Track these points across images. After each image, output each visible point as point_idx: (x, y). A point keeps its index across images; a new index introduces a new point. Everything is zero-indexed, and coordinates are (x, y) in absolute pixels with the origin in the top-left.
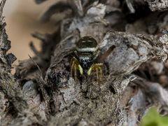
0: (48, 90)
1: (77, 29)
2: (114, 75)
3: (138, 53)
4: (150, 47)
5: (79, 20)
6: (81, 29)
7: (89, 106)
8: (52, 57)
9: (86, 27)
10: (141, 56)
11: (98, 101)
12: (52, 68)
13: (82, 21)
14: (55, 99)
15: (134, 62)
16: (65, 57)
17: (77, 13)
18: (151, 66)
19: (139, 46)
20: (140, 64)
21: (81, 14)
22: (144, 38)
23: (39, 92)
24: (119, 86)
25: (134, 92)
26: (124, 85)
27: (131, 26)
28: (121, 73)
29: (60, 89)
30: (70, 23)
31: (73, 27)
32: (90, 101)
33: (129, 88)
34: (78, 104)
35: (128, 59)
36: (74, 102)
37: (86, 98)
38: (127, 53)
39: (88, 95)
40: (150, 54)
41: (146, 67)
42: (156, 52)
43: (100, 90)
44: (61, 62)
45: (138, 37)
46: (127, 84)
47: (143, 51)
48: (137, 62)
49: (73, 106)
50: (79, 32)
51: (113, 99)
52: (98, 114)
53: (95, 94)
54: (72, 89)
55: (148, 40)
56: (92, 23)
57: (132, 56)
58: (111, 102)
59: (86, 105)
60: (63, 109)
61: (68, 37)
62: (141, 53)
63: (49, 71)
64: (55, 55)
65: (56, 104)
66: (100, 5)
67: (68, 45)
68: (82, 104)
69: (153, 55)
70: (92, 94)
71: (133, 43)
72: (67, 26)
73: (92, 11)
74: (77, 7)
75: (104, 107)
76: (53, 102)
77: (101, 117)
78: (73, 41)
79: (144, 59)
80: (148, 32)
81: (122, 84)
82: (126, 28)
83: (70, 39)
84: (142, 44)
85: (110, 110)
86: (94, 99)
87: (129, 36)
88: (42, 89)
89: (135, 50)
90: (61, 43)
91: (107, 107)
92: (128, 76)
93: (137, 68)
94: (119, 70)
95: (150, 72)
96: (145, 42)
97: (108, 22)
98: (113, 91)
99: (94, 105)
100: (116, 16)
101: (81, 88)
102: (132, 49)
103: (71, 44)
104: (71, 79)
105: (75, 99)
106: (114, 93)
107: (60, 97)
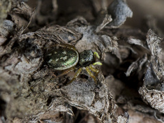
1: (82, 35)
2: (62, 93)
3: (94, 103)
4: (107, 111)
5: (91, 31)
6: (84, 39)
7: (24, 91)
9: (88, 41)
10: (93, 105)
11: (32, 95)
12: (35, 35)
13: (92, 34)
14: (12, 57)
15: (84, 103)
16: (52, 40)
19: (101, 99)
20: (85, 109)
21: (97, 30)
22: (110, 100)
24: (56, 106)
26: (60, 109)
27: (113, 79)
29: (23, 56)
30: (84, 25)
31: (82, 29)
32: (28, 88)
34: (19, 81)
35: (83, 96)
36: (20, 76)
37: (29, 83)
38: (88, 92)
39: (33, 83)
40: (100, 114)
43: (43, 91)
44: (45, 40)
45: (109, 95)
46: (62, 110)
47: (99, 106)
48: (85, 105)
49: (16, 77)
50: (81, 39)
51: (42, 107)
53: (37, 89)
54: (29, 65)
55: (111, 104)
56: (95, 44)
57: (89, 99)
58: (39, 108)
59: (23, 87)
60: (8, 71)
61: (70, 31)
62: (96, 105)
63: (31, 34)
64: (48, 29)
65: (8, 61)
66: (116, 43)
67: (64, 35)
68: (21, 83)
69: (100, 117)
70: (35, 86)
71: (100, 92)
72: (80, 24)
73: (106, 38)
74: (102, 22)
75: (31, 104)
76: (8, 57)
78: (70, 38)
79: (92, 110)
81: (59, 107)
82: (109, 77)
83: (70, 33)
84: (104, 101)
86: (32, 91)
87: (105, 86)
88: (13, 39)
89: (95, 98)
90: (62, 28)
92: (69, 106)
93: (80, 108)
94: (70, 94)
96: (108, 103)
97: (105, 59)
98: (49, 102)
99: (27, 94)
101: (35, 72)
102: (94, 95)
103: (66, 38)
104: (38, 59)
105: (22, 75)
106: (48, 105)
107: (16, 60)
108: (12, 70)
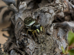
0: (22, 49)
1: (19, 18)
2: (45, 28)
3: (50, 13)
4: (54, 8)
6: (21, 17)
7: (43, 46)
8: (16, 35)
9: (22, 15)
10: (51, 14)
11: (45, 42)
12: (18, 40)
13: (19, 13)
14: (27, 52)
15: (50, 18)
16: (21, 32)
17: (15, 11)
18: (58, 15)
19: (49, 10)
20: (53, 17)
21: (17, 11)
22: (49, 6)
23: (19, 53)
24: (50, 31)
25: (57, 30)
26: (52, 29)
27: (40, 4)
28: (48, 25)
29: (26, 46)
30: (15, 17)
31: (17, 18)
32: (42, 44)
33: (55, 30)
34: (38, 48)
35: (47, 18)
36: (35, 48)
37: (39, 44)
38: (45, 16)
39: (39, 42)
40: (55, 11)
41: (57, 17)
42: (57, 8)
43: (43, 37)
44: (20, 35)
45: (46, 6)
46: (53, 28)
47: (52, 11)
48: (51, 17)
49: (36, 50)
50: (21, 19)
51: (51, 38)
52: (48, 48)
53: (42, 40)
54: (31, 43)
55: (51, 6)
56: (24, 12)
57: (48, 16)
58: (51, 40)
59: (41, 46)
60: (33, 54)
61: (17, 23)
62: (51, 12)
63: (17, 42)
64: (16, 34)
65: (28, 53)
66: (23, 2)
67: (19, 26)
68: (39, 47)
69: (57, 11)
70: (40, 41)
71: (45, 11)
72: (14, 19)
73: (21, 7)
74: (14, 9)
75: (49, 43)
76: (27, 53)
77: (50, 48)
78: (20, 24)
79: (54, 14)
80: (49, 3)
81: (51, 30)
82: (39, 6)
83: (18, 24)
84: (49, 9)
85: (52, 43)
86: (43, 42)
87: (42, 8)
88: (19, 51)
89: (48, 13)
90: (16, 27)
91: (50, 42)
92: (51, 25)
93: (53, 20)
94: (46, 24)
95: (59, 18)
96: (50, 7)
97: (30, 8)
99: (44, 45)
100: (32, 3)
101: (35, 41)
102: (46, 13)
103: (20, 25)
104: (28, 39)
105: (35, 47)
106: (50, 35)
107: (28, 50)
108: (32, 52)
